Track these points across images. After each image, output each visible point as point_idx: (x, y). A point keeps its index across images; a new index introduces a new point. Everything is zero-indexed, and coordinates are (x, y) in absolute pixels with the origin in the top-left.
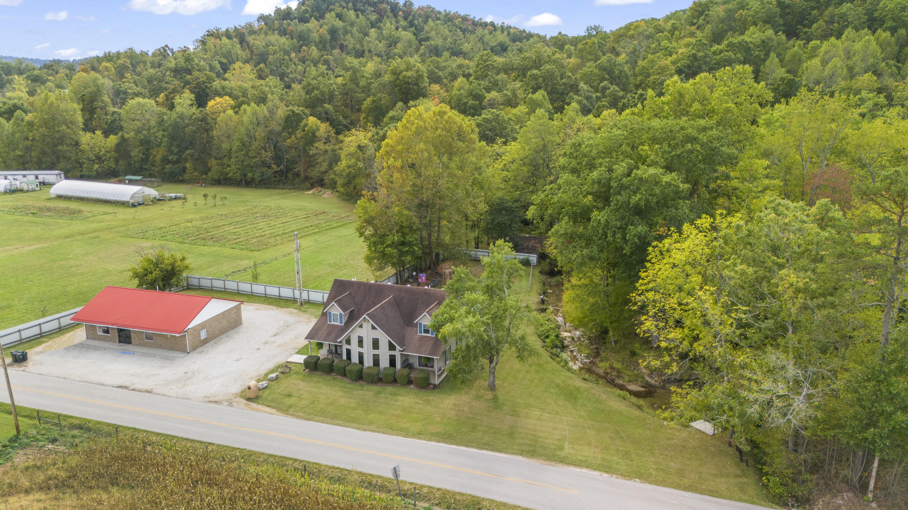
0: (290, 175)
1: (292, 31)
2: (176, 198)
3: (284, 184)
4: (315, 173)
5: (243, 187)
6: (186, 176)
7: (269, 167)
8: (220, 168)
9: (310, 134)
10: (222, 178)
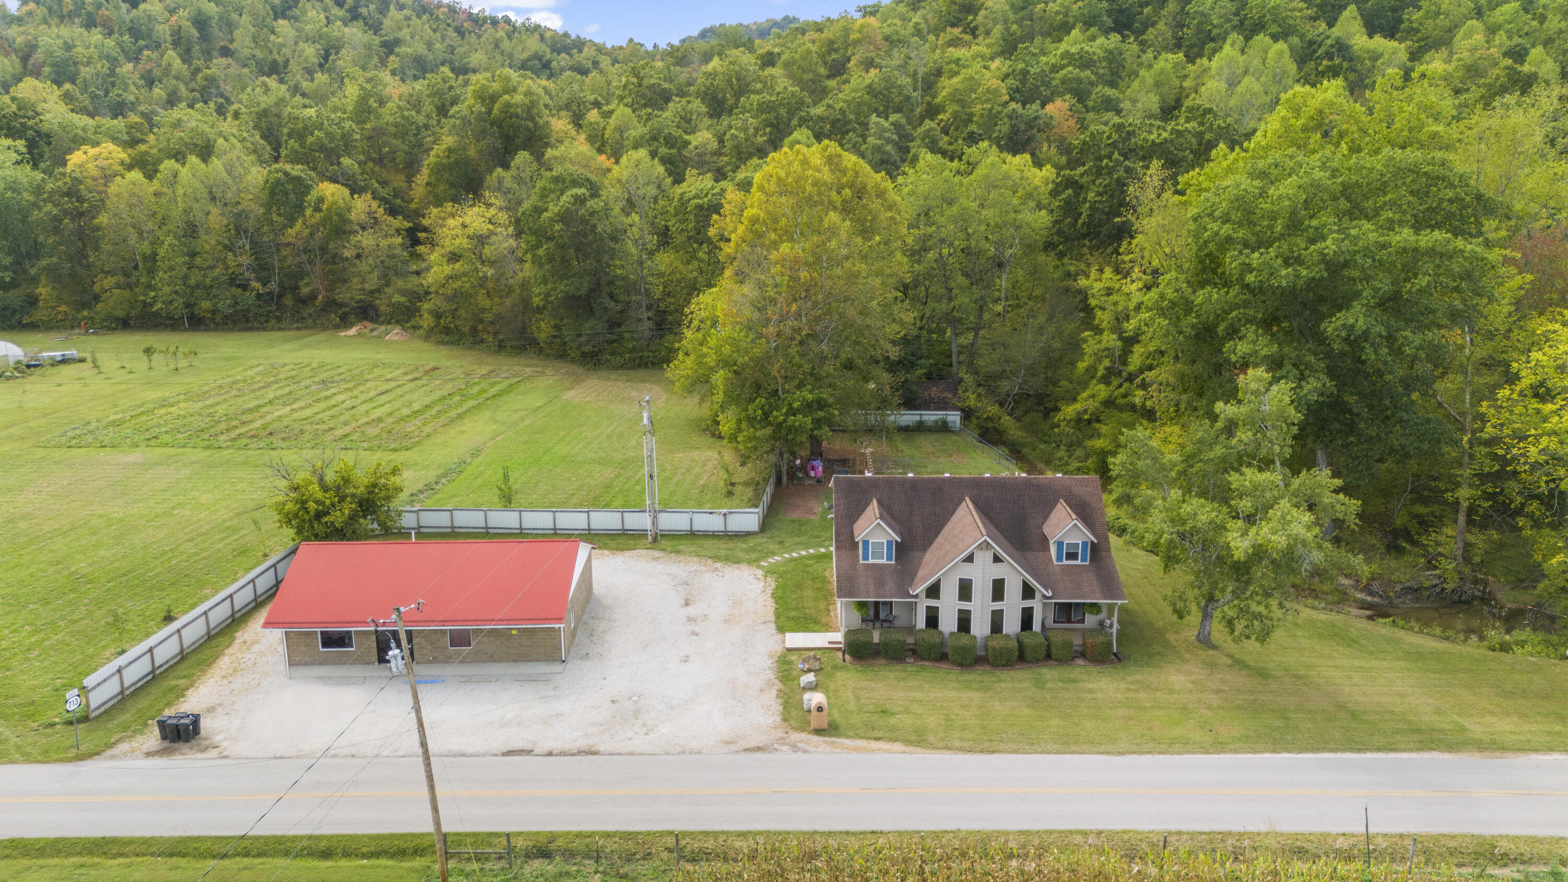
0: (288, 301)
1: (109, 19)
2: (64, 361)
3: (279, 319)
4: (348, 294)
5: (186, 330)
6: (39, 315)
7: (245, 287)
8: (126, 293)
9: (335, 218)
10: (134, 313)
